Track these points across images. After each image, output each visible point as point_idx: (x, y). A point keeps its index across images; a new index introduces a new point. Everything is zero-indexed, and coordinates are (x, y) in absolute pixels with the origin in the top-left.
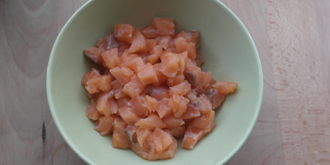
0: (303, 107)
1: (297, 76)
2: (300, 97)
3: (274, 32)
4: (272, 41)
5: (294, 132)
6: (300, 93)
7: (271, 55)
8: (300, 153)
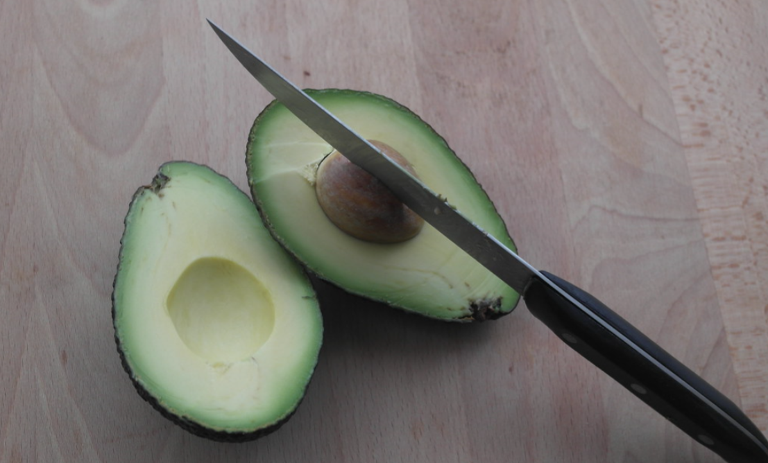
0: (751, 180)
1: (731, 112)
2: (742, 158)
3: (669, 16)
5: (735, 238)
6: (741, 149)
7: (667, 68)
8: (753, 283)
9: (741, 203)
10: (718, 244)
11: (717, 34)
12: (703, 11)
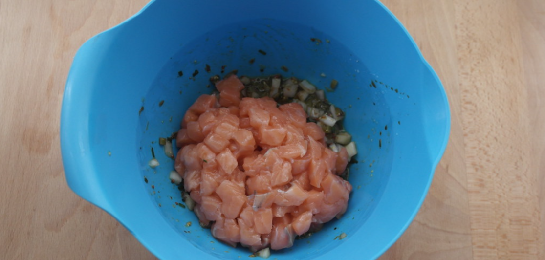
9: (495, 228)
10: (480, 250)
11: (496, 128)
12: (490, 114)
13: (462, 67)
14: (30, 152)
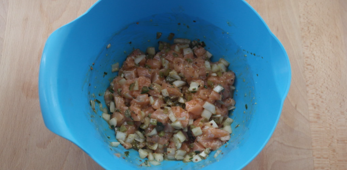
0: (333, 137)
1: (329, 111)
2: (330, 128)
3: (311, 72)
4: (308, 81)
5: (324, 158)
6: (330, 125)
7: (307, 92)
9: (328, 145)
10: (318, 159)
11: (327, 81)
12: (323, 72)
13: (304, 42)
14: (27, 98)
